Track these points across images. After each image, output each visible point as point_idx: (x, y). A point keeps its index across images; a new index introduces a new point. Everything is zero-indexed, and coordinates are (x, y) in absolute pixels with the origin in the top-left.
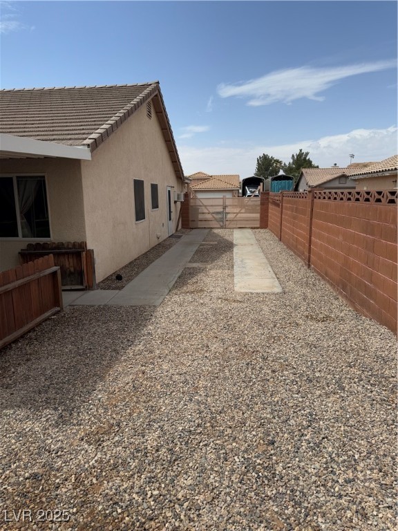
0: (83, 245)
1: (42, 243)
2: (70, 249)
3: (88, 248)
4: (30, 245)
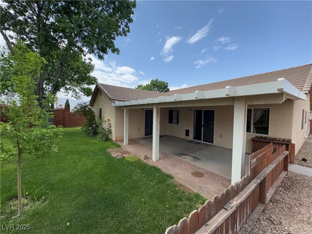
0: (290, 141)
1: (264, 137)
2: (281, 141)
3: (292, 143)
4: (257, 137)
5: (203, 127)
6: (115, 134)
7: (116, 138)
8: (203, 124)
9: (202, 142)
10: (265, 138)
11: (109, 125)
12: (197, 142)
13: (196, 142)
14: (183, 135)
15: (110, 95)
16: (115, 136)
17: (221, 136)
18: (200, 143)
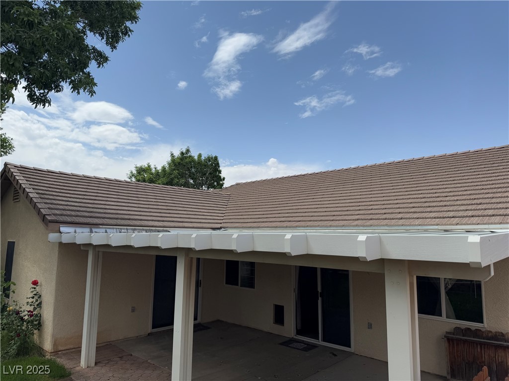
4: (457, 330)
5: (320, 298)
6: (54, 329)
7: (55, 344)
8: (319, 290)
9: (320, 342)
10: (477, 333)
11: (34, 300)
12: (308, 344)
13: (303, 342)
14: (266, 323)
15: (47, 206)
16: (53, 336)
17: (370, 326)
18: (314, 346)
